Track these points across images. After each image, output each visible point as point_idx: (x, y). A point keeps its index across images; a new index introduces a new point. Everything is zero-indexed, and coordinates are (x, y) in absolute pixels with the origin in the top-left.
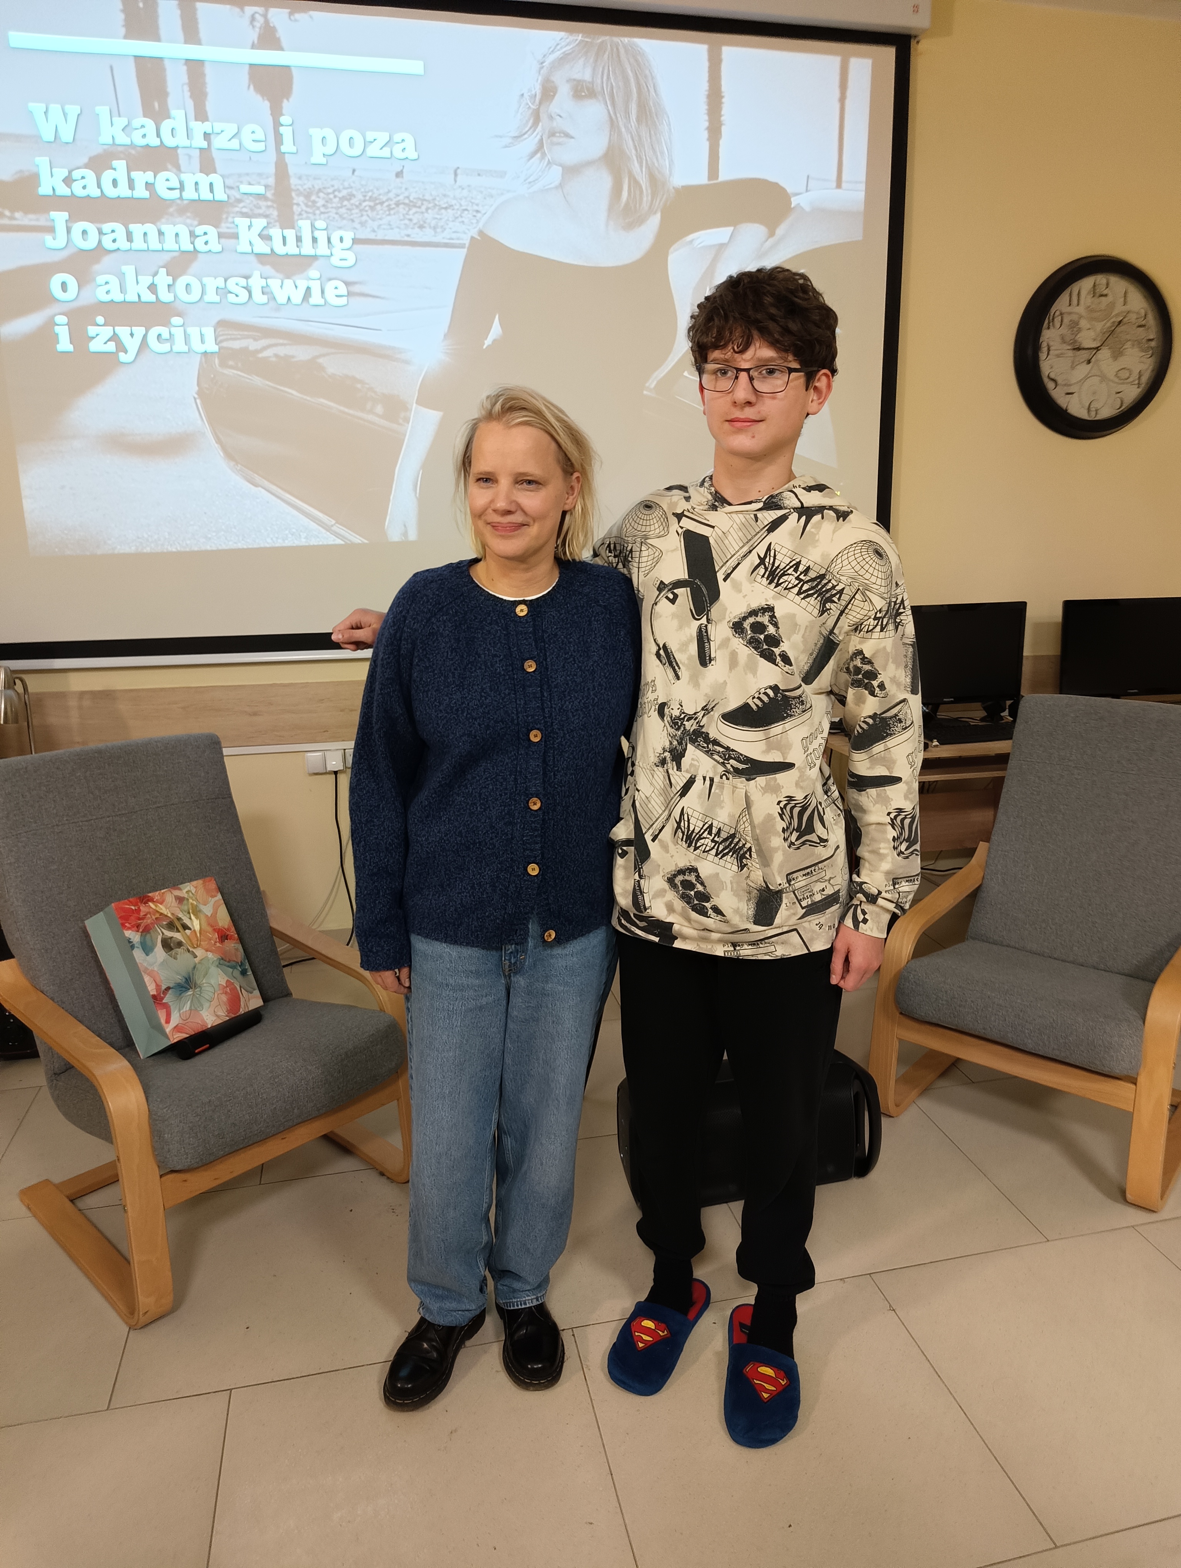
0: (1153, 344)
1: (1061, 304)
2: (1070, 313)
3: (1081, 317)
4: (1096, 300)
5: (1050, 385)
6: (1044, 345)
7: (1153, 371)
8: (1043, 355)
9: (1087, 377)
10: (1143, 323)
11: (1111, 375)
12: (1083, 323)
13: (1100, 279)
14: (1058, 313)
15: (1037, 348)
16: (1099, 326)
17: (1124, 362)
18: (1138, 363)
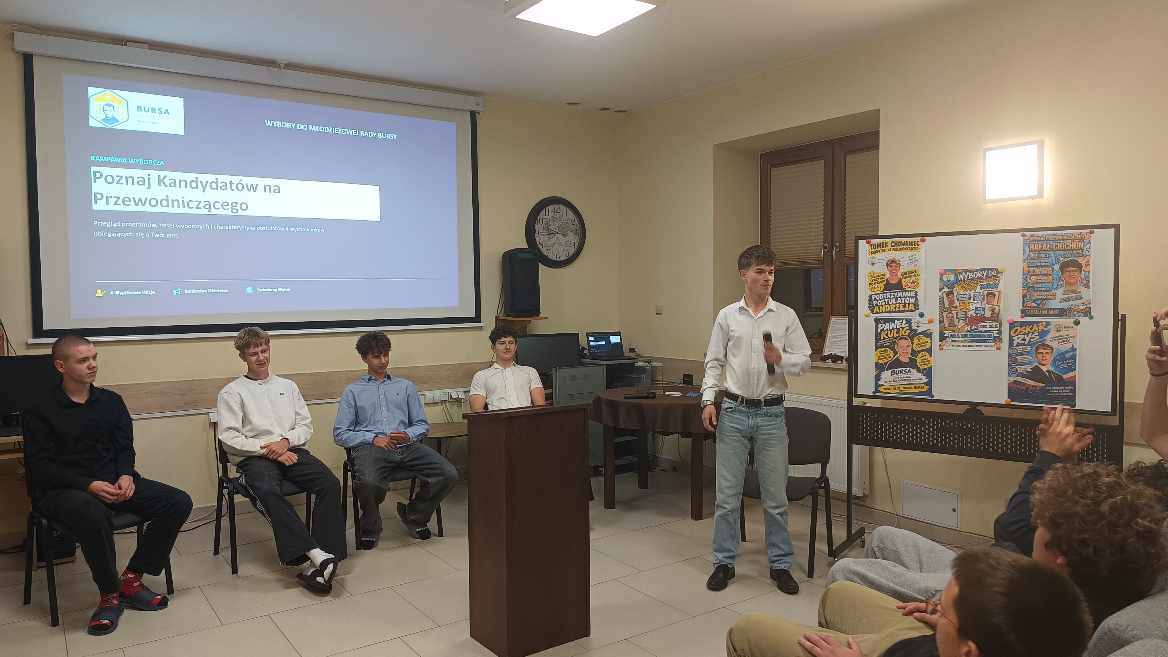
0: (578, 232)
1: (542, 215)
2: (545, 219)
3: (550, 220)
4: (555, 214)
5: (540, 247)
6: (537, 230)
7: (579, 242)
8: (536, 235)
9: (554, 244)
10: (574, 223)
11: (564, 243)
12: (551, 222)
13: (556, 206)
14: (541, 218)
15: (534, 231)
16: (557, 224)
17: (568, 238)
18: (573, 239)
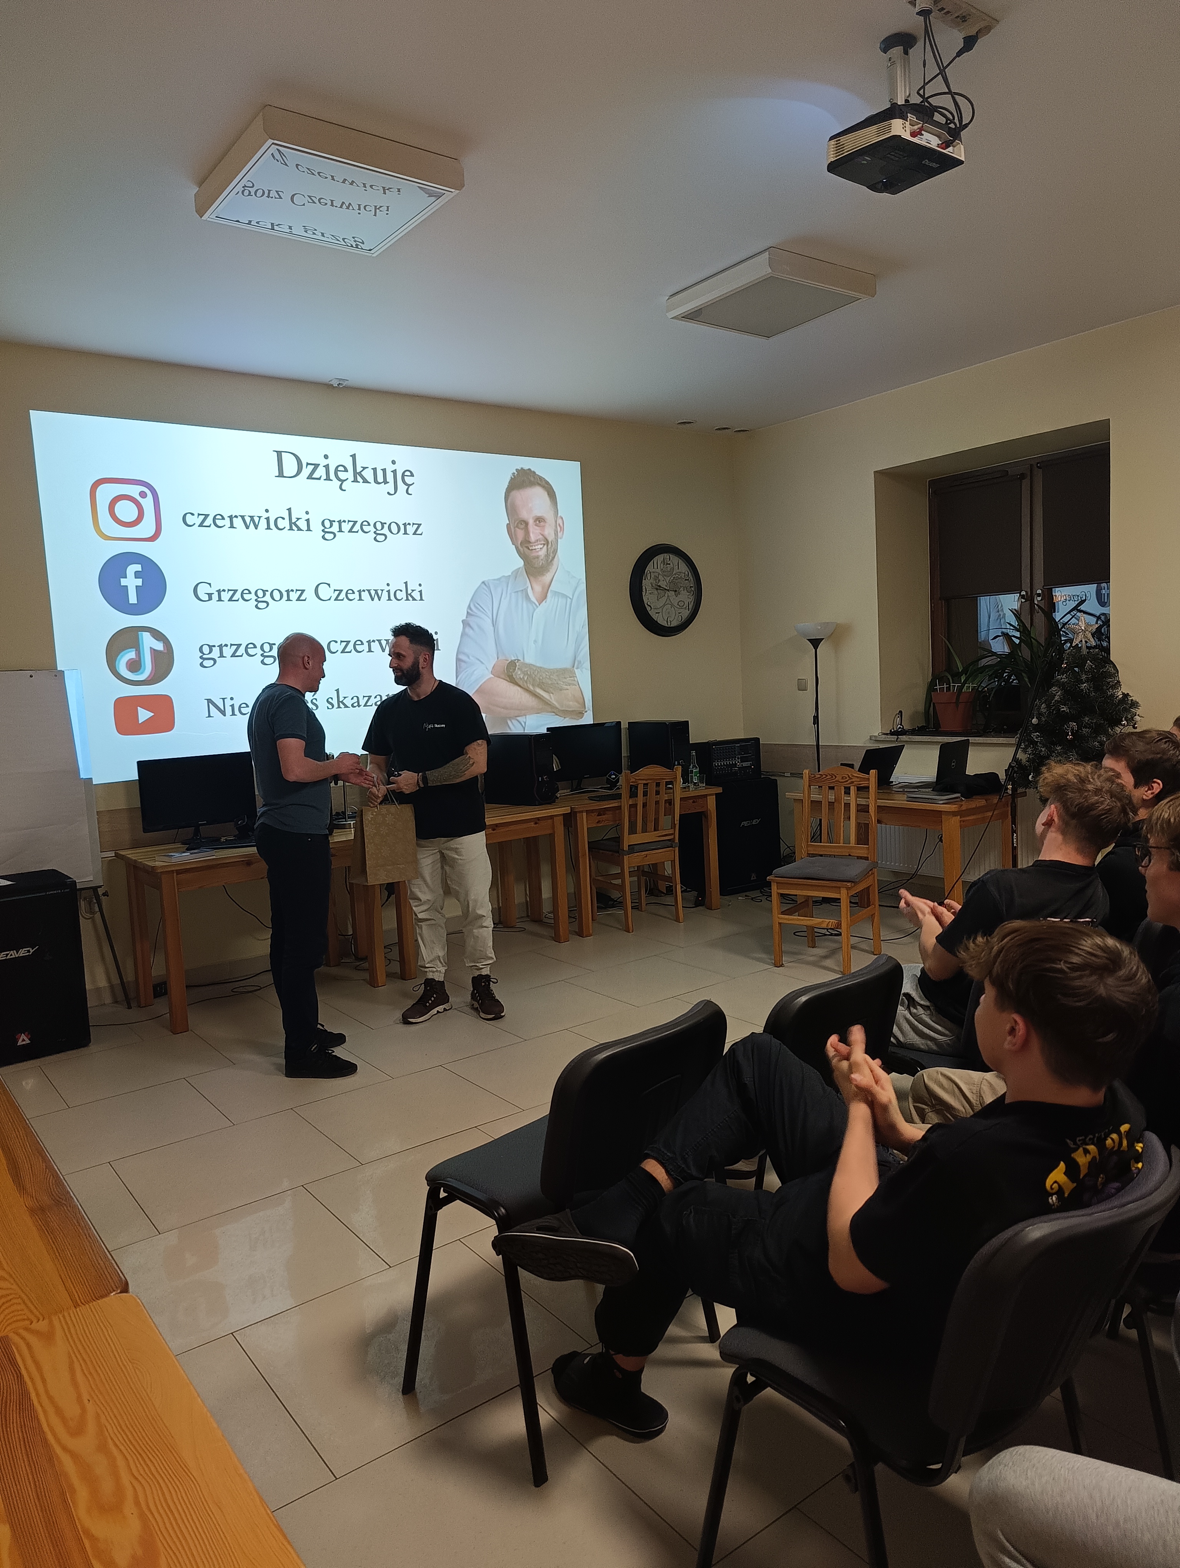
0: (693, 589)
1: (650, 568)
2: (654, 572)
3: (659, 574)
4: (665, 567)
5: (648, 608)
6: (644, 588)
7: (694, 603)
8: (644, 594)
9: (664, 605)
10: (687, 579)
11: (676, 604)
12: (660, 577)
13: (666, 556)
14: (648, 572)
15: (640, 589)
16: (668, 579)
17: (681, 597)
18: (687, 598)
